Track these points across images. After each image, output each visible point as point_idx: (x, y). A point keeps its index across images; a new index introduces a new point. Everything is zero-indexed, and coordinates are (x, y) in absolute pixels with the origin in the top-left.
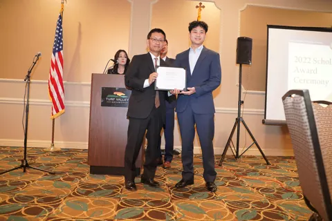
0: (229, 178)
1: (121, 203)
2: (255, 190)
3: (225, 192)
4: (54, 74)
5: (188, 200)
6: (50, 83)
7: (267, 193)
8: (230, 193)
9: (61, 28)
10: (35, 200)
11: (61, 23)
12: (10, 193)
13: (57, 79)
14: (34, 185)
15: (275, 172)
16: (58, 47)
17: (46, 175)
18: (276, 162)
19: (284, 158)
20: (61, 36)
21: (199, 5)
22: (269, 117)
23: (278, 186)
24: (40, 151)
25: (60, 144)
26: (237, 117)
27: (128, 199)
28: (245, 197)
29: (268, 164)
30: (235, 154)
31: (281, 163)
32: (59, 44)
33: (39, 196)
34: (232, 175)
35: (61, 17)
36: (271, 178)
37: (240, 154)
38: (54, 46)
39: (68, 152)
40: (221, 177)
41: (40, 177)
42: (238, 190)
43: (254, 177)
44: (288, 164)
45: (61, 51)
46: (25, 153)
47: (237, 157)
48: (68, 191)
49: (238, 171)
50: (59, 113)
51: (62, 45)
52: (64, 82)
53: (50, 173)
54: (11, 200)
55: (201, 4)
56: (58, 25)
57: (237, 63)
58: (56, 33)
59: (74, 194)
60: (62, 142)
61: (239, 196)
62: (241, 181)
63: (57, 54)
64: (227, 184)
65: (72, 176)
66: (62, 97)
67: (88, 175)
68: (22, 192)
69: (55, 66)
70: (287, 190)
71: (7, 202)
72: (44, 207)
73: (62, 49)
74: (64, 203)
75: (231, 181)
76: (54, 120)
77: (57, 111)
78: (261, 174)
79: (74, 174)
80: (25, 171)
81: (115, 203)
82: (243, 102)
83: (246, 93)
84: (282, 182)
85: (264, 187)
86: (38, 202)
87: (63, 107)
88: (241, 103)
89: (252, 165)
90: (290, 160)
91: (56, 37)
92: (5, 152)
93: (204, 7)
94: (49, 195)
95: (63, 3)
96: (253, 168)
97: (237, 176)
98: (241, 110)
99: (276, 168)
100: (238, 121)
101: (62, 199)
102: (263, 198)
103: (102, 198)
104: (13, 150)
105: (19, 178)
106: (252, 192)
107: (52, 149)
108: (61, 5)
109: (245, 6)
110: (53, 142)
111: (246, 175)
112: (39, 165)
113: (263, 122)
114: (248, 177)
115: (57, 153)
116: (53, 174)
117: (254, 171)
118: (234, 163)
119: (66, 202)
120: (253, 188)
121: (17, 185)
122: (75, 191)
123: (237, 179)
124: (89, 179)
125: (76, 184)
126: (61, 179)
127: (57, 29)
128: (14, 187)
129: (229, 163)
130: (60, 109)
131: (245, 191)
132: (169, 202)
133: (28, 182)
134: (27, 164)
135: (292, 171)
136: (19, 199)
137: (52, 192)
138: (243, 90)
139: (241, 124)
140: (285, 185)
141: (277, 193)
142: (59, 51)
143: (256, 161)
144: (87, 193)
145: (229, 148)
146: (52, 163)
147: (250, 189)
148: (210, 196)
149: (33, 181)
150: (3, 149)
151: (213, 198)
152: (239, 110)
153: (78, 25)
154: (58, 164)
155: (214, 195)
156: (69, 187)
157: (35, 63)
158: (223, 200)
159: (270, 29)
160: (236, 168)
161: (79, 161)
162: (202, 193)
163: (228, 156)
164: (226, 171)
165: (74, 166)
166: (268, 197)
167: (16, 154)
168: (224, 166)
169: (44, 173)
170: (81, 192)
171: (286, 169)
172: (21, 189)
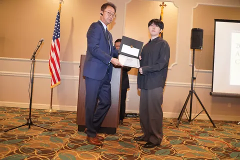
0: (185, 138)
1: (102, 157)
2: (207, 149)
3: (183, 149)
4: (53, 55)
5: (154, 156)
6: (51, 62)
7: (217, 152)
8: (187, 151)
9: (59, 21)
10: (36, 152)
11: (59, 17)
12: (17, 145)
13: (55, 59)
14: (36, 139)
15: (221, 134)
16: (57, 36)
17: (45, 131)
18: (220, 125)
19: (226, 122)
20: (59, 28)
21: (162, 4)
22: (215, 90)
23: (226, 146)
24: (42, 112)
25: (57, 107)
26: (190, 89)
27: (107, 153)
28: (200, 154)
29: (215, 127)
30: (189, 118)
31: (224, 127)
32: (57, 33)
33: (39, 149)
34: (187, 135)
36: (218, 139)
37: (192, 118)
38: (54, 34)
39: (62, 113)
40: (179, 137)
41: (41, 132)
42: (193, 149)
43: (205, 138)
44: (231, 128)
45: (59, 39)
46: (30, 114)
47: (190, 120)
48: (60, 145)
49: (192, 132)
50: (56, 85)
51: (59, 34)
52: (60, 61)
53: (48, 130)
54: (17, 151)
55: (163, 3)
56: (57, 19)
57: (191, 48)
58: (56, 25)
59: (66, 147)
61: (195, 154)
62: (195, 140)
63: (55, 40)
64: (184, 143)
65: (64, 133)
66: (59, 72)
67: (76, 132)
68: (26, 145)
69: (54, 49)
70: (234, 150)
71: (15, 152)
72: (42, 158)
73: (59, 37)
74: (57, 155)
75: (187, 140)
76: (52, 89)
77: (55, 83)
78: (210, 135)
79: (66, 131)
80: (29, 128)
81: (97, 156)
82: (195, 78)
83: (198, 71)
84: (229, 142)
85: (214, 146)
86: (38, 153)
87: (59, 80)
88: (194, 79)
89: (202, 127)
90: (231, 124)
91: (55, 28)
92: (17, 112)
93: (166, 5)
94: (46, 148)
95: (61, 3)
96: (203, 130)
97: (192, 136)
98: (194, 84)
99: (221, 130)
100: (191, 92)
101: (56, 151)
103: (87, 152)
104: (22, 111)
105: (25, 133)
106: (205, 150)
107: (50, 111)
108: (59, 4)
109: (197, 4)
110: (51, 106)
111: (198, 135)
112: (41, 123)
113: (211, 94)
114: (200, 137)
115: (54, 114)
116: (51, 130)
117: (204, 132)
118: (188, 126)
119: (59, 154)
120: (206, 147)
121: (24, 138)
122: (66, 145)
123: (192, 139)
124: (77, 135)
125: (67, 139)
126: (56, 135)
127: (56, 22)
128: (21, 140)
129: (184, 125)
130: (57, 82)
131: (199, 150)
132: (139, 157)
133: (31, 137)
134: (31, 122)
135: (235, 133)
136: (24, 150)
137: (49, 146)
138: (195, 69)
139: (194, 95)
140: (231, 145)
141: (226, 152)
142: (57, 39)
143: (205, 124)
144: (75, 148)
145: (184, 113)
146: (50, 122)
147: (203, 148)
148: (172, 153)
149: (35, 136)
150: (15, 109)
151: (174, 155)
152: (192, 85)
153: (71, 19)
154: (54, 123)
155: (175, 152)
156: (62, 142)
157: (39, 47)
158: (182, 156)
159: (217, 22)
160: (190, 130)
161: (70, 120)
162: (165, 150)
163: (183, 119)
164: (182, 131)
165: (66, 124)
166: (218, 155)
167: (25, 114)
168: (180, 128)
169: (43, 130)
170: (71, 146)
171: (229, 132)
172: (25, 142)
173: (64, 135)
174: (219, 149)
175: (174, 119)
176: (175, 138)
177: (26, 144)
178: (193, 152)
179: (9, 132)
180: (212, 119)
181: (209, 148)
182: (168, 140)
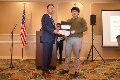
2: (101, 74)
3: (89, 75)
4: (22, 31)
5: (75, 79)
6: (21, 35)
7: (107, 75)
8: (91, 76)
9: (24, 14)
11: (24, 13)
13: (23, 33)
14: (15, 75)
15: (108, 66)
16: (24, 22)
17: (20, 70)
18: (108, 62)
19: (110, 60)
20: (25, 18)
21: (75, 4)
22: (104, 45)
23: (111, 72)
24: (17, 60)
25: (25, 58)
28: (98, 77)
29: (105, 63)
30: (92, 59)
31: (109, 63)
32: (24, 20)
33: (17, 79)
34: (91, 68)
35: (24, 11)
36: (107, 69)
37: (93, 59)
38: (22, 21)
39: (28, 61)
40: (87, 69)
41: (17, 71)
42: (95, 74)
43: (100, 69)
44: (113, 63)
45: (25, 23)
46: (12, 62)
47: (92, 60)
48: (28, 77)
49: (94, 66)
51: (25, 21)
52: (26, 34)
55: (76, 3)
56: (23, 14)
57: (91, 24)
58: (23, 17)
59: (30, 78)
60: (26, 57)
62: (95, 70)
63: (23, 24)
64: (90, 72)
65: (29, 71)
66: (26, 40)
67: (36, 70)
69: (23, 29)
70: (114, 74)
75: (91, 70)
76: (23, 49)
77: (24, 45)
78: (103, 67)
79: (31, 69)
80: (12, 69)
82: (94, 39)
83: (95, 36)
84: (112, 70)
85: (105, 72)
87: (26, 44)
88: (93, 40)
89: (99, 63)
90: (113, 61)
91: (23, 18)
92: (5, 61)
93: (77, 4)
94: (20, 79)
95: (25, 5)
96: (99, 65)
97: (94, 68)
98: (93, 42)
99: (108, 64)
100: (92, 46)
102: (105, 77)
104: (8, 60)
105: (9, 72)
106: (100, 75)
107: (22, 60)
108: (24, 6)
109: (92, 3)
110: (23, 57)
112: (17, 66)
113: (102, 47)
114: (98, 68)
115: (24, 61)
116: (23, 70)
117: (100, 66)
118: (92, 63)
120: (101, 73)
121: (9, 75)
123: (94, 70)
124: (36, 72)
125: (31, 74)
126: (26, 72)
127: (23, 15)
128: (7, 76)
129: (90, 63)
130: (25, 45)
131: (98, 74)
133: (13, 74)
134: (13, 66)
135: (115, 65)
137: (22, 78)
138: (93, 35)
140: (113, 71)
141: (111, 75)
142: (24, 23)
143: (100, 62)
144: (35, 78)
145: (89, 57)
146: (22, 65)
147: (100, 74)
148: (84, 77)
149: (15, 73)
150: (4, 60)
151: (85, 78)
152: (92, 43)
153: (31, 13)
154: (24, 66)
155: (86, 77)
156: (28, 75)
157: (15, 28)
158: (89, 79)
159: (103, 11)
160: (93, 65)
161: (32, 64)
162: (81, 76)
163: (89, 60)
164: (89, 66)
165: (30, 66)
166: (107, 77)
167: (9, 62)
168: (88, 64)
169: (19, 70)
170: (33, 77)
171: (112, 65)
172: (10, 77)
173: (29, 72)
174: (107, 74)
175: (84, 60)
176: (85, 70)
177: (10, 78)
178: (94, 76)
179: (1, 72)
180: (103, 59)
181: (102, 74)
182: (82, 71)
